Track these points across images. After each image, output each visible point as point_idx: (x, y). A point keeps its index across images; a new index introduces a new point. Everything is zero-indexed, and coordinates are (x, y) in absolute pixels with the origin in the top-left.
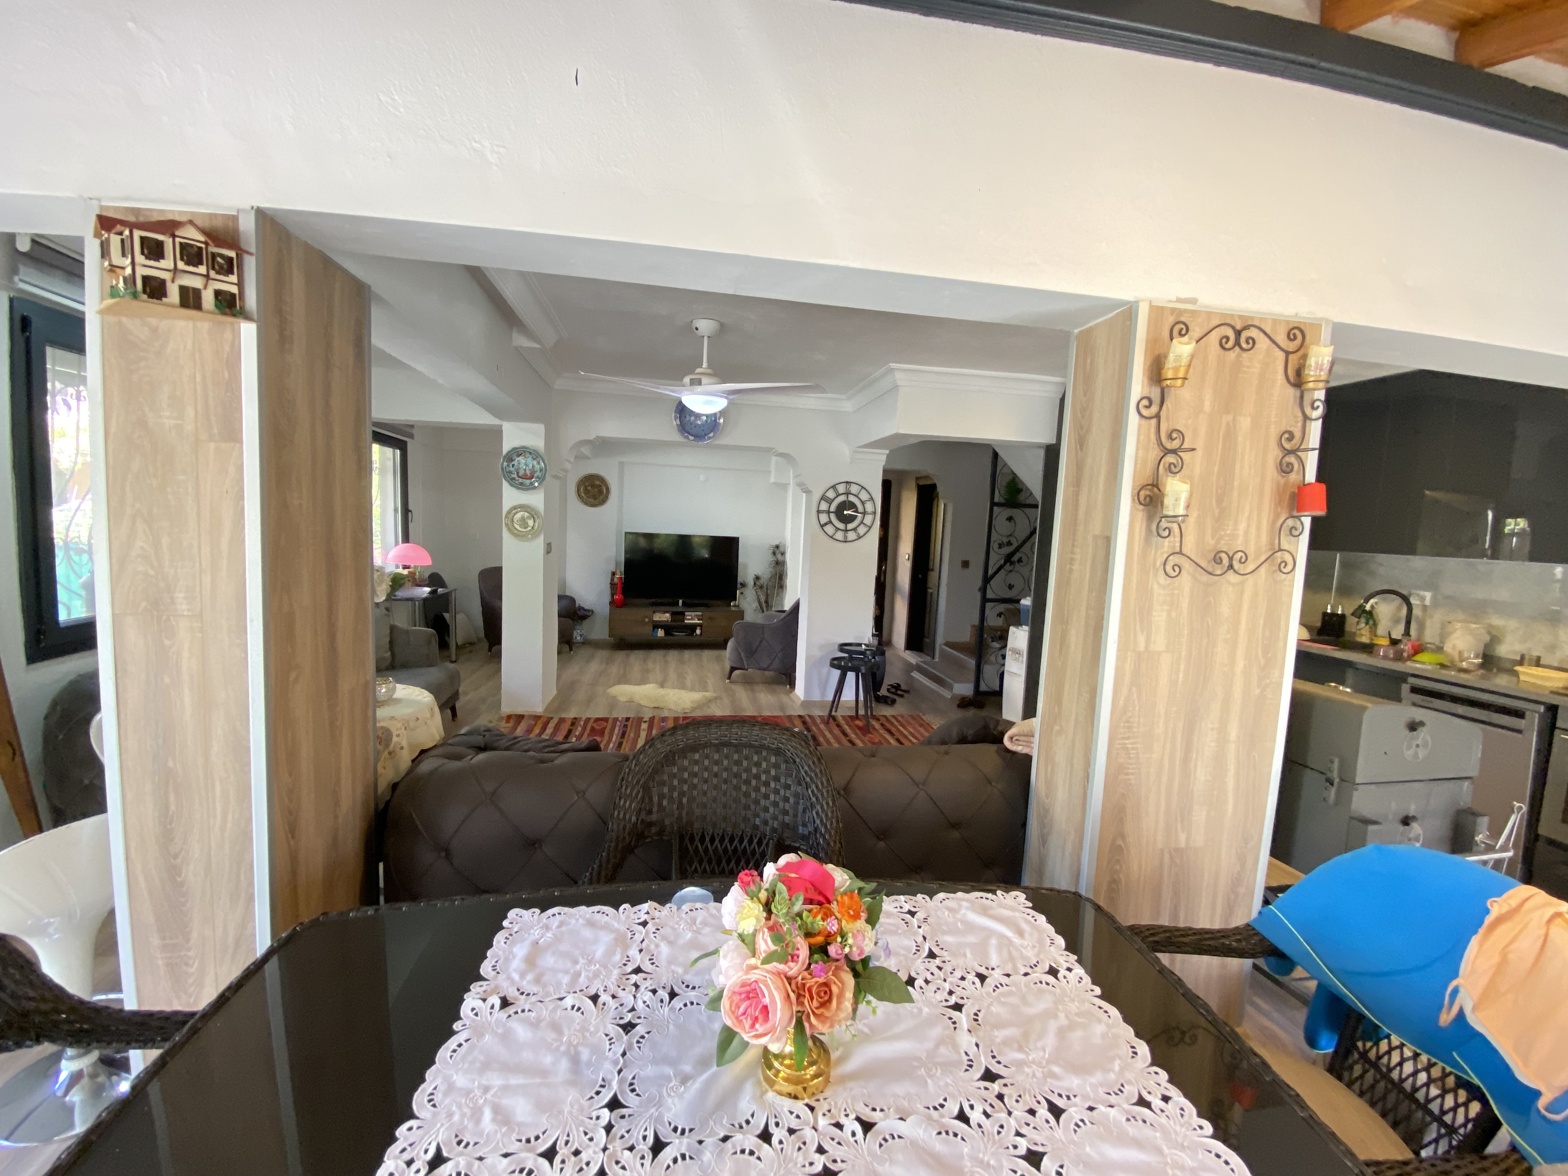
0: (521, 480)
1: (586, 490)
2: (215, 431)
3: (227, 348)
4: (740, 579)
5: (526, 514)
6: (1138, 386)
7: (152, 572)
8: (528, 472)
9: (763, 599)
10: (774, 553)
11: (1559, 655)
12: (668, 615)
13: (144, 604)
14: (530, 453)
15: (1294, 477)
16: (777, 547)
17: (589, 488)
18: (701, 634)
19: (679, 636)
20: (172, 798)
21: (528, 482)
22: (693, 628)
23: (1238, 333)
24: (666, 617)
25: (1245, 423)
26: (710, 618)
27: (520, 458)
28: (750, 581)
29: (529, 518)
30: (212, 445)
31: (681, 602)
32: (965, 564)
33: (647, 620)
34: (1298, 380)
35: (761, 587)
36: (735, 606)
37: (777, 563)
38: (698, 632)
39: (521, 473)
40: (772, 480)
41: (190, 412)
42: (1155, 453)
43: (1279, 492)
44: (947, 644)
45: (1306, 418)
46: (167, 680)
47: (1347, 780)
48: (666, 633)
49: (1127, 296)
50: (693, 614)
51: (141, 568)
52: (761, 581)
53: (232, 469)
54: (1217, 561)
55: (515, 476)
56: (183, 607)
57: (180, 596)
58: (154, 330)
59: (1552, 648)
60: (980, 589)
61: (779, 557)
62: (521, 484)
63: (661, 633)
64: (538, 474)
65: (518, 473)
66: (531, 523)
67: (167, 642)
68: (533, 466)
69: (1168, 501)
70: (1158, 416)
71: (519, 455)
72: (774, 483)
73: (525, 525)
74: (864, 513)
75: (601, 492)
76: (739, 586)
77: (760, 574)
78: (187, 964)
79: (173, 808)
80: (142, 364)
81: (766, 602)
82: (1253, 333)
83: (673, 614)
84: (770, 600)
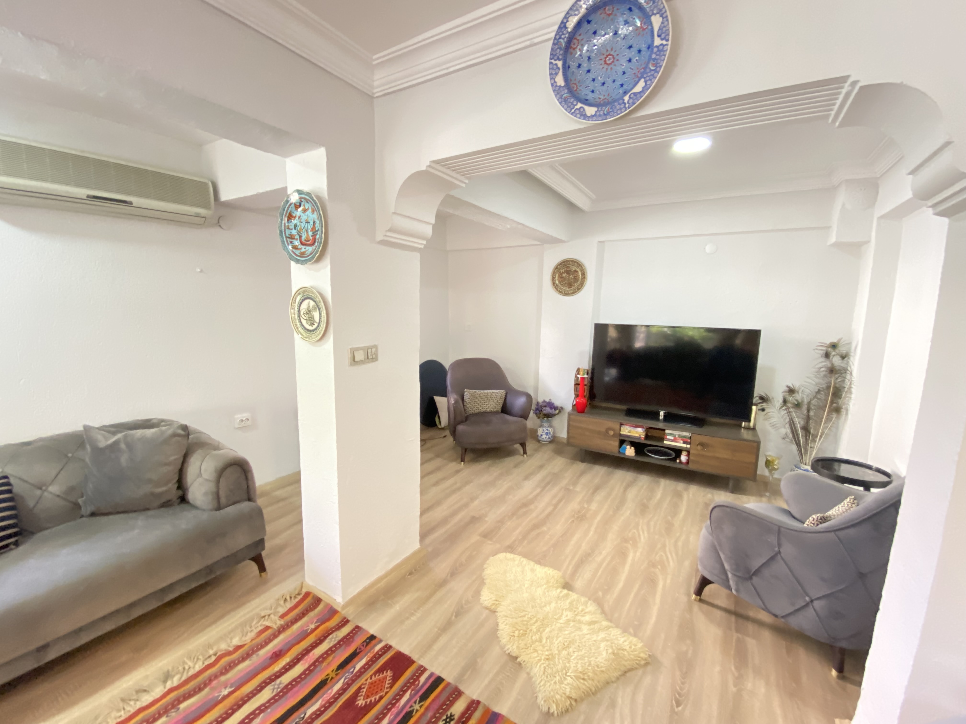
1: (561, 277)
4: (759, 389)
9: (799, 423)
10: (827, 355)
12: (641, 429)
16: (834, 346)
17: (564, 275)
18: (688, 462)
19: (656, 459)
22: (678, 452)
24: (639, 432)
26: (702, 444)
28: (778, 396)
31: (662, 413)
33: (611, 433)
35: (798, 405)
36: (748, 428)
37: (832, 371)
38: (684, 458)
40: (833, 239)
48: (637, 452)
50: (677, 433)
52: (798, 397)
61: (836, 361)
63: (629, 450)
72: (837, 245)
75: (576, 279)
76: (756, 400)
77: (796, 384)
81: (806, 429)
83: (649, 429)
84: (812, 425)
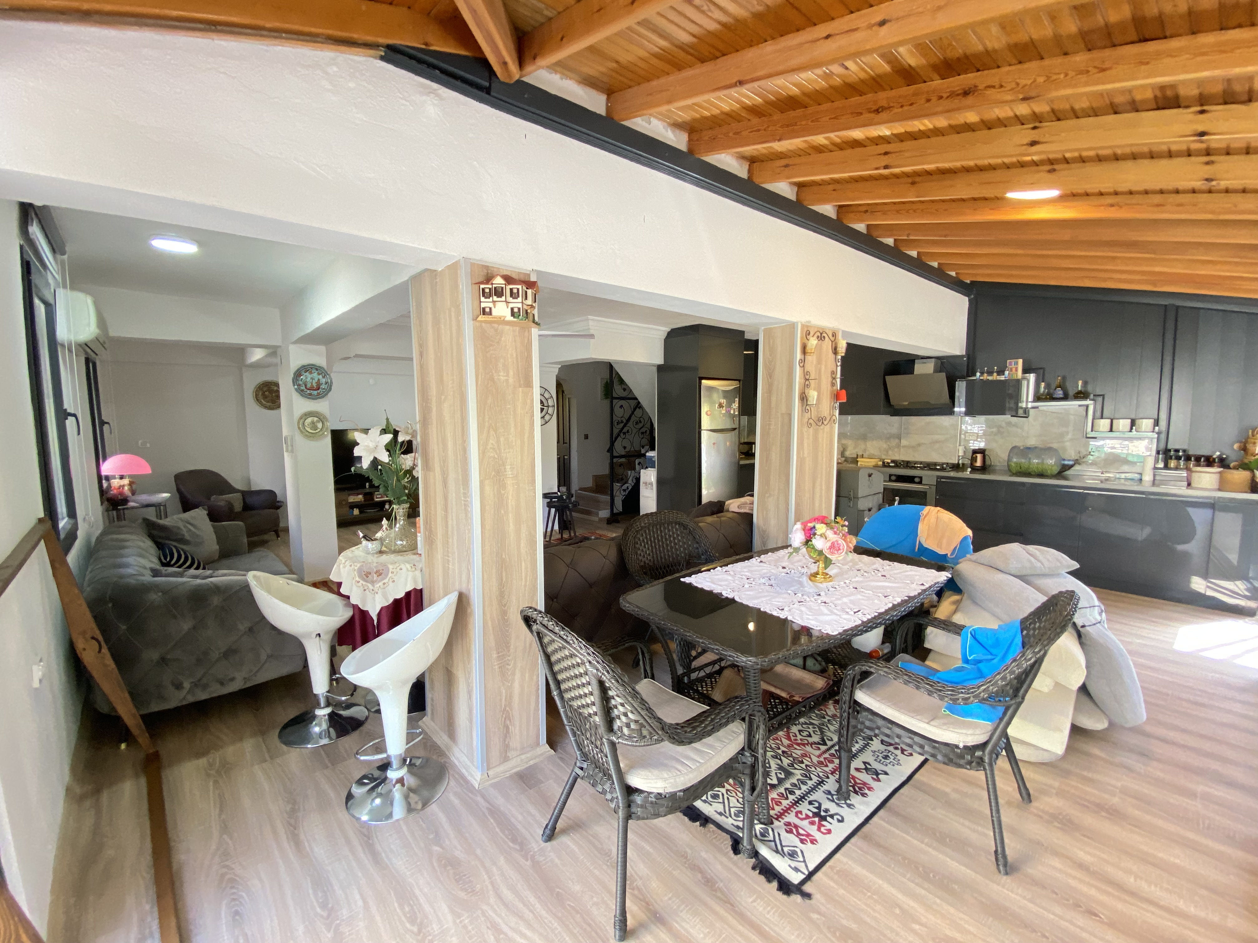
0: (308, 392)
1: (263, 394)
2: (522, 382)
3: (526, 341)
5: (316, 419)
6: (799, 355)
7: (496, 456)
8: (315, 385)
11: (867, 453)
12: (360, 496)
13: (493, 473)
14: (317, 370)
15: (835, 388)
17: (267, 393)
19: (371, 512)
20: (504, 574)
21: (315, 392)
22: (382, 504)
23: (821, 334)
24: (360, 498)
25: (823, 367)
27: (307, 374)
29: (318, 422)
30: (520, 389)
31: (367, 484)
32: (586, 437)
33: (344, 503)
34: (835, 352)
38: (387, 506)
39: (309, 386)
41: (511, 373)
42: (803, 381)
43: (832, 392)
44: (581, 489)
45: (837, 366)
46: (502, 512)
47: (856, 498)
48: (361, 512)
49: (793, 319)
51: (492, 455)
53: (529, 401)
54: (819, 420)
55: (303, 388)
56: (509, 472)
57: (508, 467)
58: (496, 330)
59: (865, 450)
60: (608, 451)
62: (310, 394)
63: (356, 512)
64: (323, 386)
65: (306, 386)
66: (320, 425)
67: (503, 492)
68: (319, 380)
69: (810, 399)
70: (804, 366)
71: (306, 372)
73: (315, 428)
74: (548, 406)
75: (278, 397)
78: (508, 664)
79: (504, 579)
80: (491, 348)
82: (824, 335)
83: (365, 495)
